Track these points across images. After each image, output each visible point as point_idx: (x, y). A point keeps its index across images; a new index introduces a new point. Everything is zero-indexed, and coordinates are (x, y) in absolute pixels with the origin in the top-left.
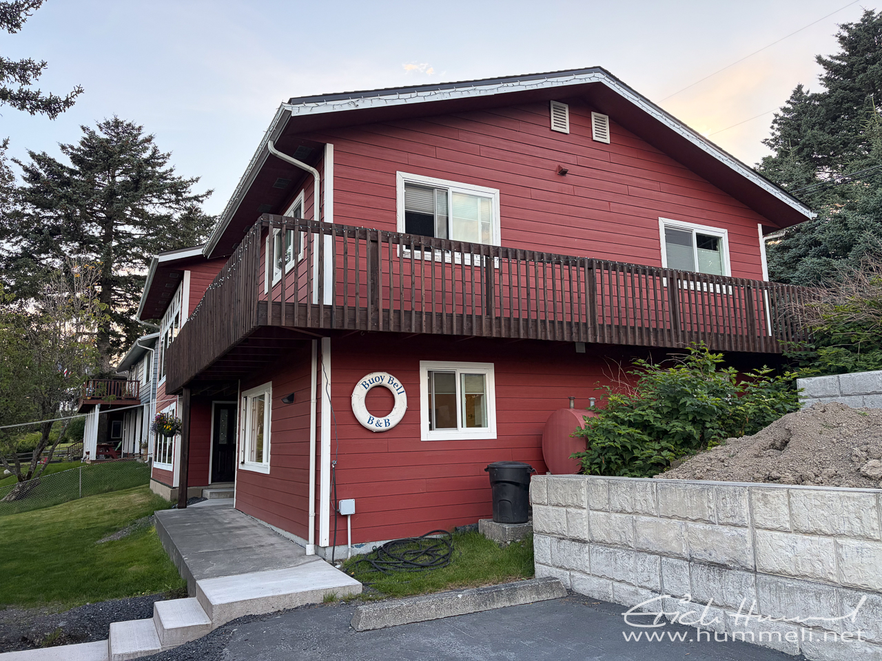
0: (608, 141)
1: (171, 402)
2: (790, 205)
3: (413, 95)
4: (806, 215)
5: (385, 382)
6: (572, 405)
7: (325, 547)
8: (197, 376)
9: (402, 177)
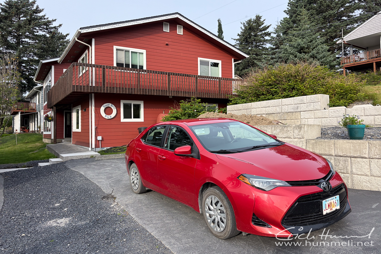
0: (182, 34)
1: (50, 111)
2: (240, 53)
3: (117, 25)
4: (246, 56)
5: (110, 106)
6: (164, 112)
7: (93, 148)
8: (58, 103)
9: (115, 47)
